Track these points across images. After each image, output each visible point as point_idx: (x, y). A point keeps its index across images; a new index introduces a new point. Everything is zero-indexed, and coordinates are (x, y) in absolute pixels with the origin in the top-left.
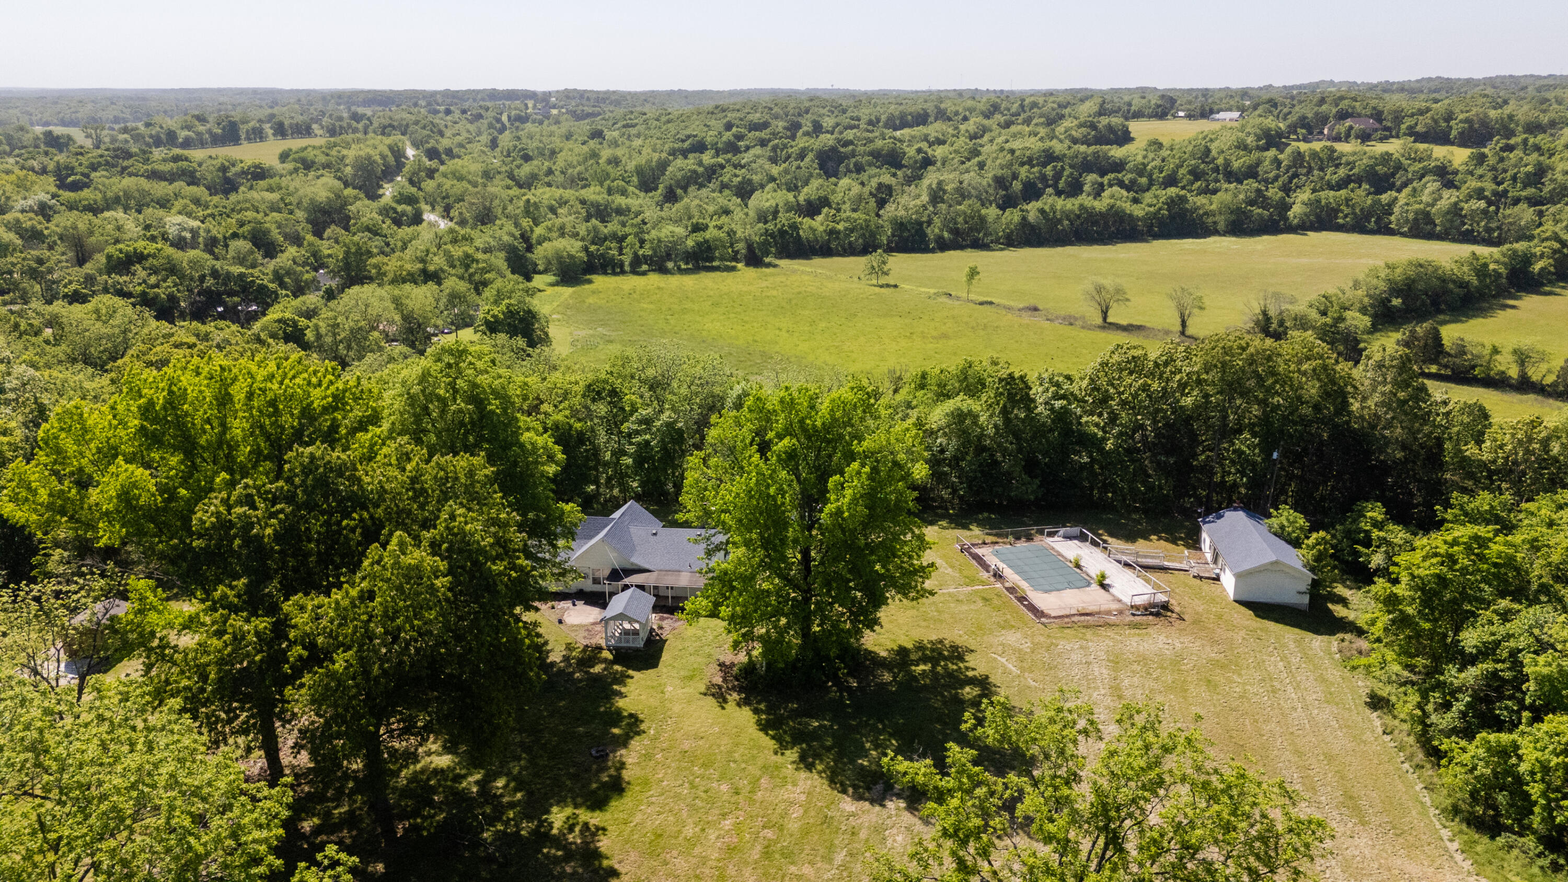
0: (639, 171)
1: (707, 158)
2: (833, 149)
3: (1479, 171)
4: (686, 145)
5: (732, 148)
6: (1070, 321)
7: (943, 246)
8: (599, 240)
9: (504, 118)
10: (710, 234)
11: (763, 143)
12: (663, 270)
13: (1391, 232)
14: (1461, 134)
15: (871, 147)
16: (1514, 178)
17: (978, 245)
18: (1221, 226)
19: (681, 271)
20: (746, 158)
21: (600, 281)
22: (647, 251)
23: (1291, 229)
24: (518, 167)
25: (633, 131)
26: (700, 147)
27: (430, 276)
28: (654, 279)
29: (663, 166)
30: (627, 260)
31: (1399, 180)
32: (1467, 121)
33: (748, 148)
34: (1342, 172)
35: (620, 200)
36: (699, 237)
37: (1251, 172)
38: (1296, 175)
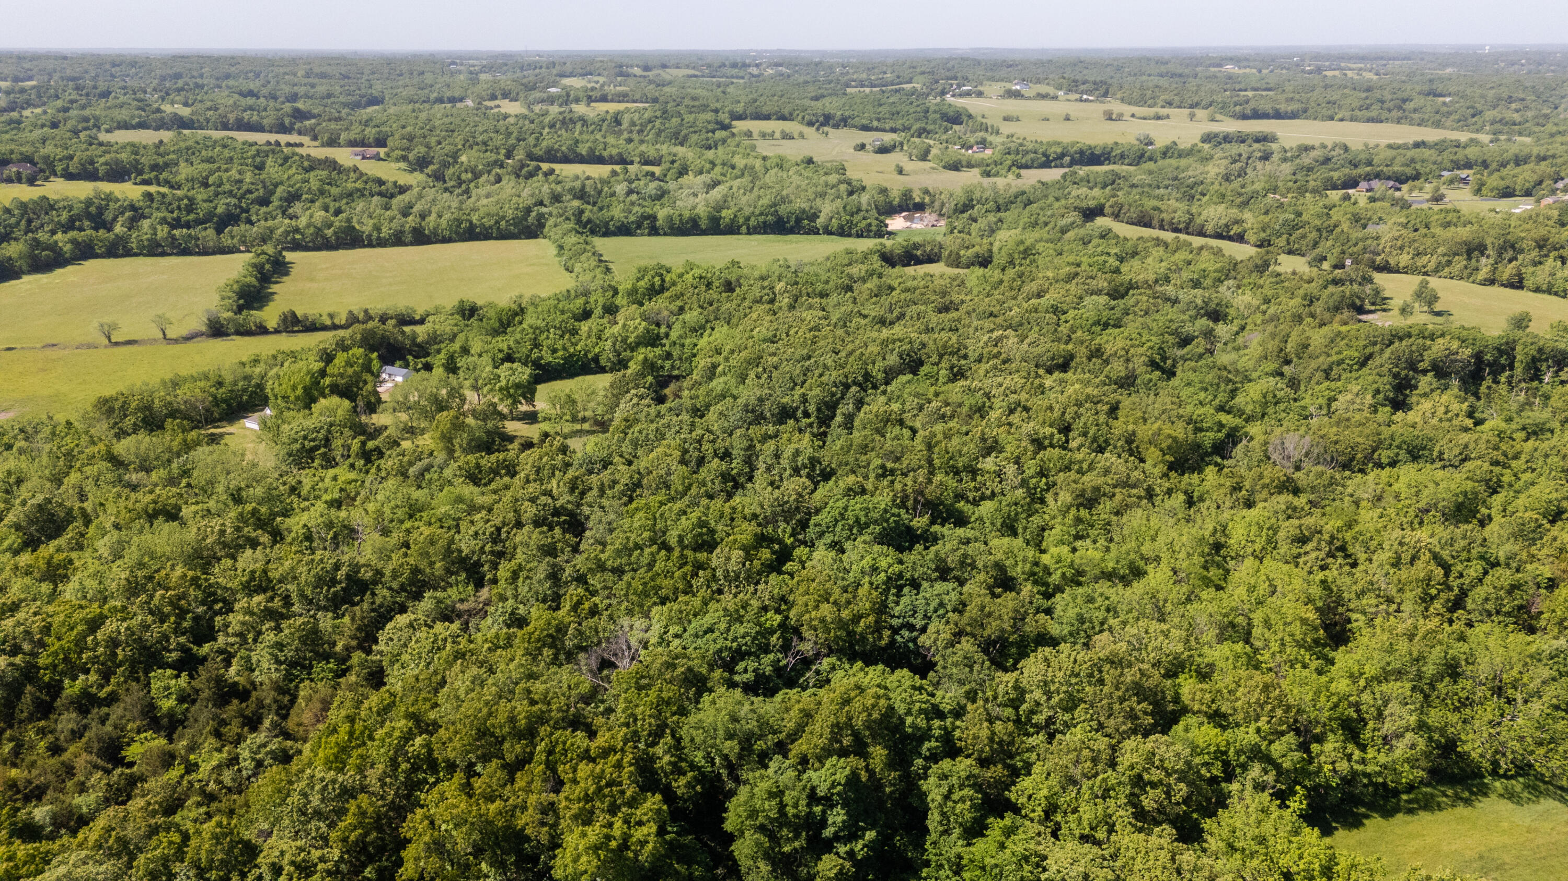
3: (155, 205)
6: (90, 346)
13: (136, 255)
14: (107, 173)
16: (179, 208)
18: (24, 268)
31: (108, 216)
32: (106, 164)
34: (65, 216)
38: (29, 221)
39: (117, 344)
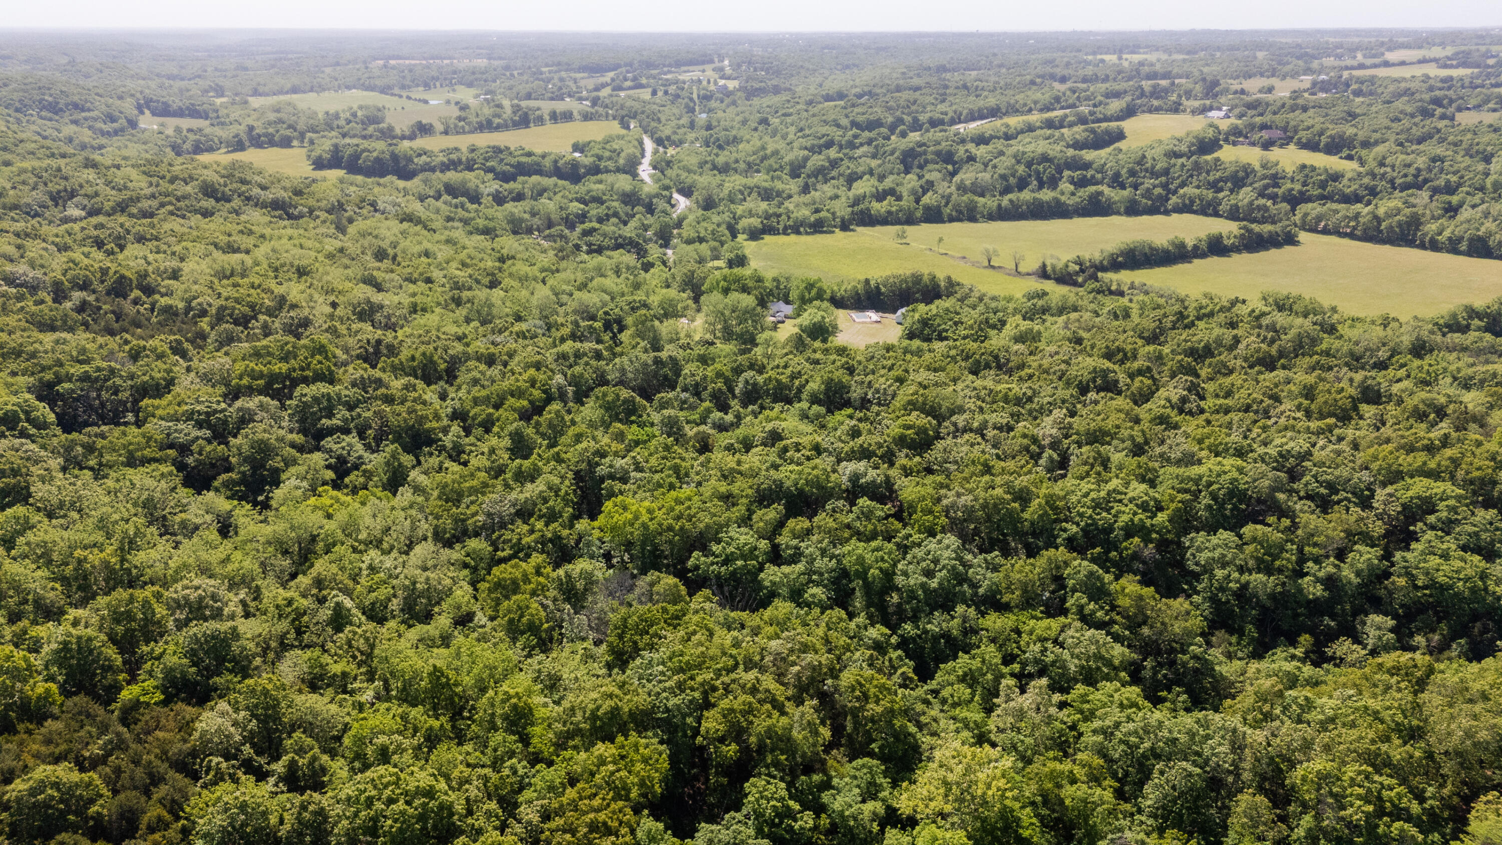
0: (791, 164)
1: (833, 153)
2: (913, 149)
4: (822, 141)
5: (852, 145)
6: (974, 264)
7: (952, 220)
8: (768, 217)
9: (695, 96)
10: (823, 214)
11: (869, 142)
12: (798, 233)
13: (1221, 216)
14: (1327, 145)
15: (939, 148)
17: (972, 219)
19: (807, 233)
20: (859, 152)
21: (768, 238)
22: (791, 223)
23: (1167, 213)
24: (717, 155)
25: (789, 120)
26: (829, 145)
27: (701, 240)
28: (793, 238)
29: (806, 159)
30: (781, 227)
32: (1330, 136)
33: (862, 145)
35: (779, 185)
36: (817, 216)
37: (1166, 172)
39: (993, 267)
